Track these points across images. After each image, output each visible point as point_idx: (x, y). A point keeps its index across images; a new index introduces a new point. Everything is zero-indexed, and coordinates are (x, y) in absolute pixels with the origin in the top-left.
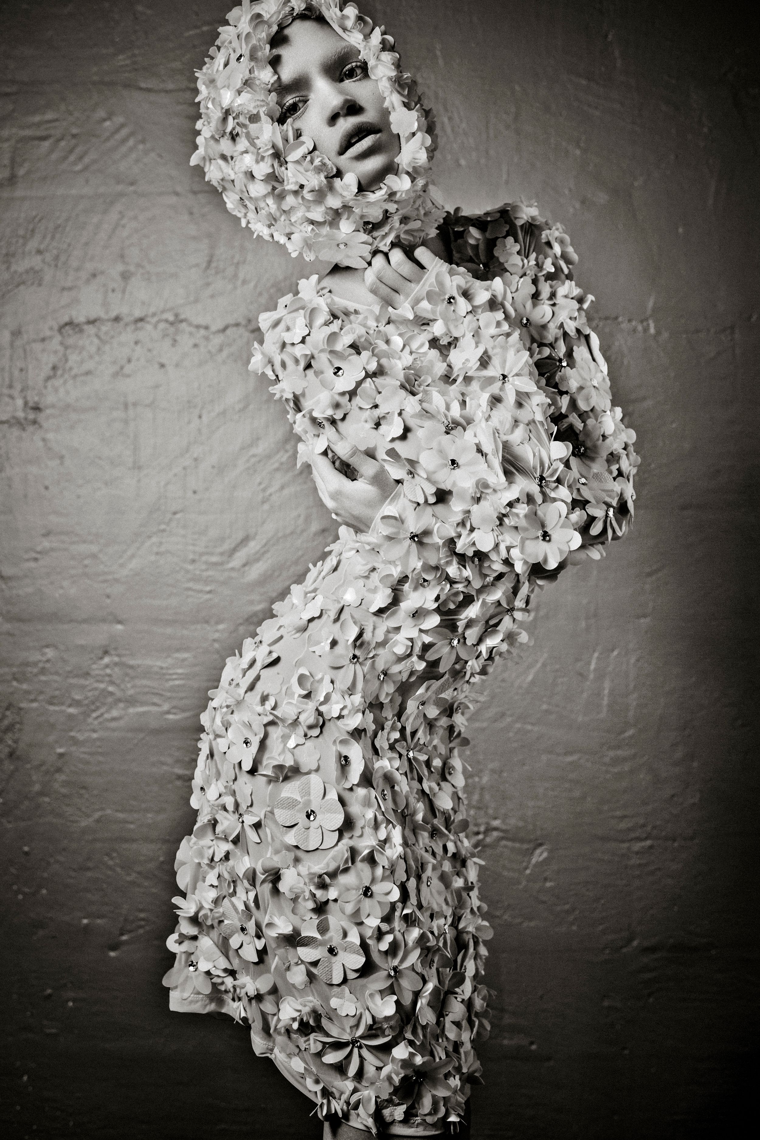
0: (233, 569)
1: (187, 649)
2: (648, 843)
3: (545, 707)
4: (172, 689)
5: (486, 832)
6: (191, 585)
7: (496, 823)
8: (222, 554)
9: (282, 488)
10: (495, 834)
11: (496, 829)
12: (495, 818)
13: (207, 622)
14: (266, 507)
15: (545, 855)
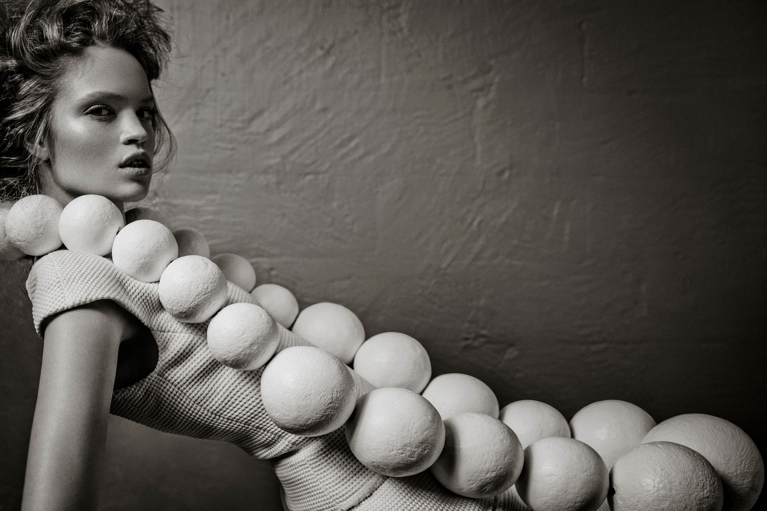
0: (251, 134)
1: (214, 192)
2: (603, 346)
3: (515, 242)
4: (205, 222)
5: (475, 339)
6: (219, 144)
7: (484, 332)
8: (243, 121)
9: (300, 72)
10: (482, 340)
11: (483, 336)
12: (483, 328)
13: (230, 171)
14: (287, 87)
15: (516, 353)
